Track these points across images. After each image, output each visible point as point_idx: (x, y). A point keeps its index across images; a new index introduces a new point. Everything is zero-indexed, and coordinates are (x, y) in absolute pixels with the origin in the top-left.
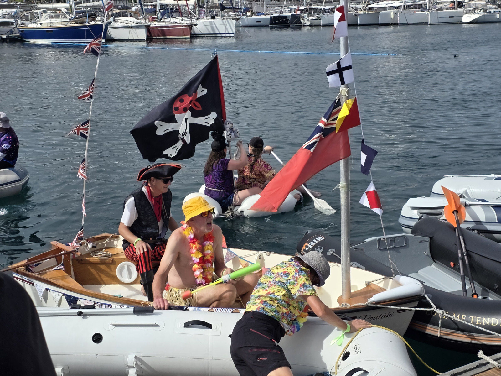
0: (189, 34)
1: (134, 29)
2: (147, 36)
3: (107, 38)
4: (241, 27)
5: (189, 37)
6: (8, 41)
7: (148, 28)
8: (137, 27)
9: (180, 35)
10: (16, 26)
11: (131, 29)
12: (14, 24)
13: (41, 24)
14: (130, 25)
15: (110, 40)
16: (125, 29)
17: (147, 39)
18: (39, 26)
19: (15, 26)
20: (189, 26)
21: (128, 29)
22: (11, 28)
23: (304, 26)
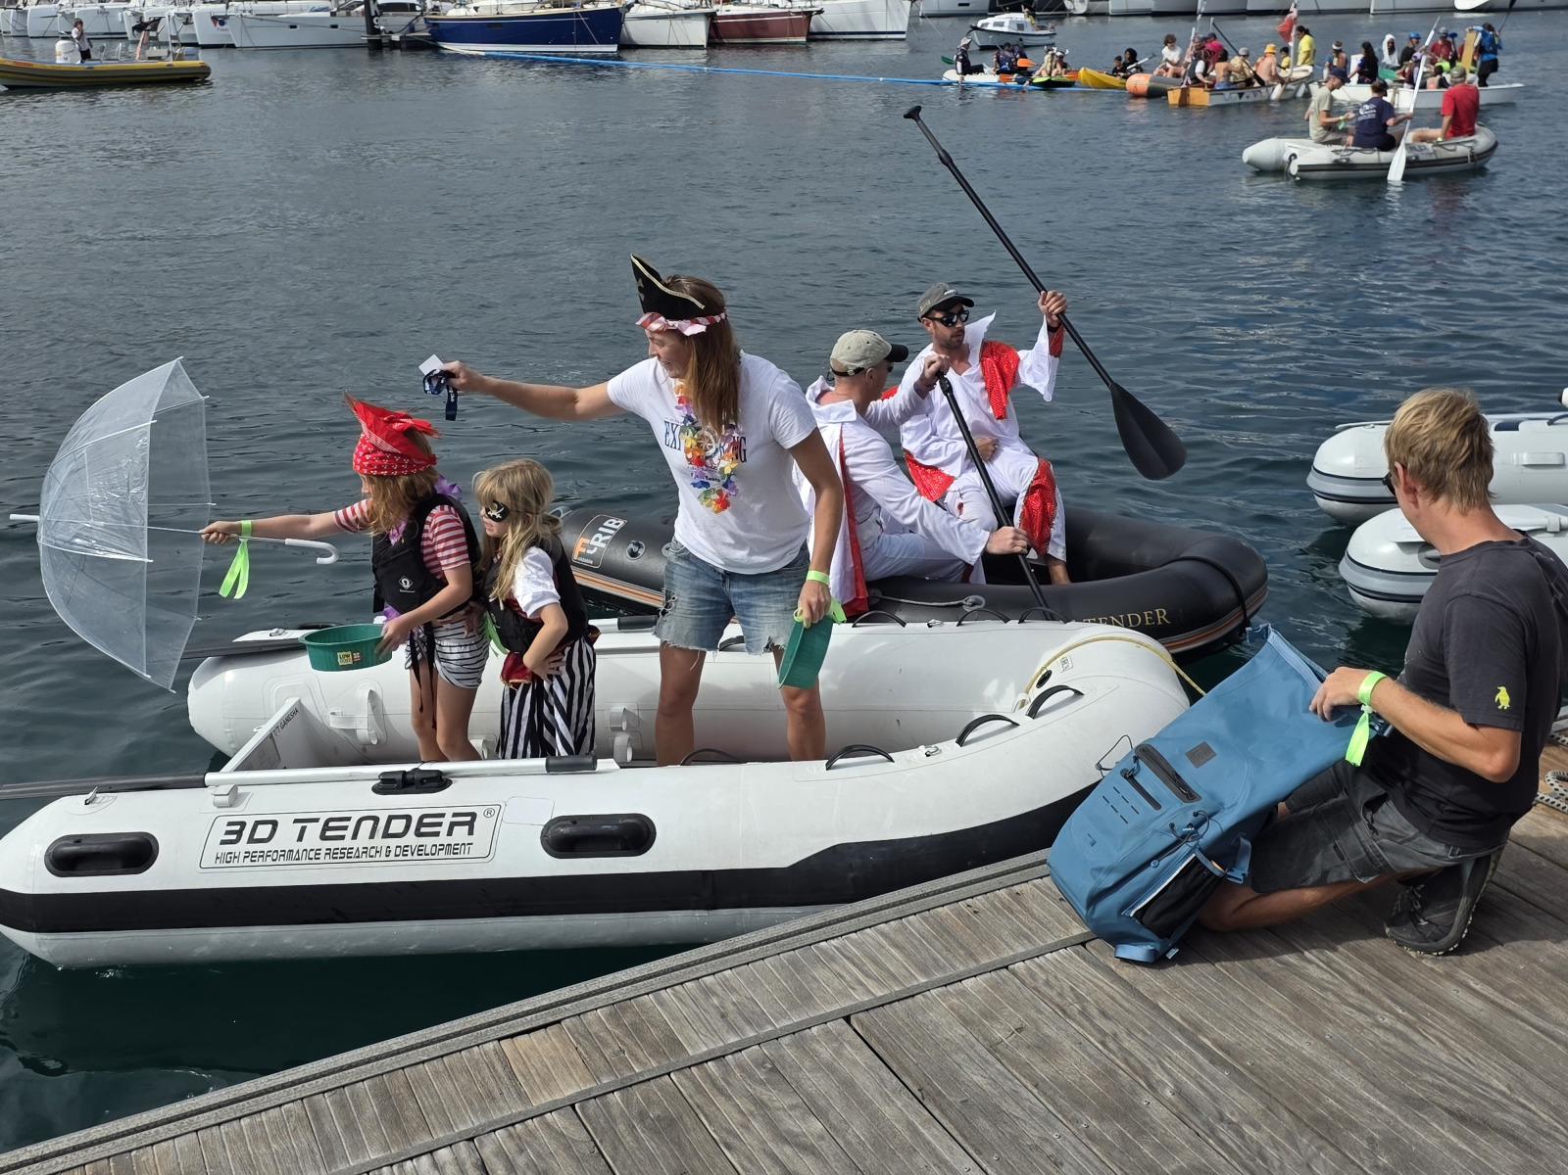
0: (805, 33)
1: (679, 22)
2: (710, 37)
3: (623, 41)
4: (923, 17)
5: (804, 39)
6: (404, 46)
7: (713, 19)
8: (687, 16)
9: (784, 36)
10: (422, 15)
11: (673, 22)
12: (418, 8)
13: (476, 9)
14: (671, 12)
15: (627, 46)
16: (660, 21)
17: (709, 44)
18: (472, 13)
19: (418, 14)
20: (805, 13)
21: (667, 22)
22: (409, 19)
23: (1072, 15)
